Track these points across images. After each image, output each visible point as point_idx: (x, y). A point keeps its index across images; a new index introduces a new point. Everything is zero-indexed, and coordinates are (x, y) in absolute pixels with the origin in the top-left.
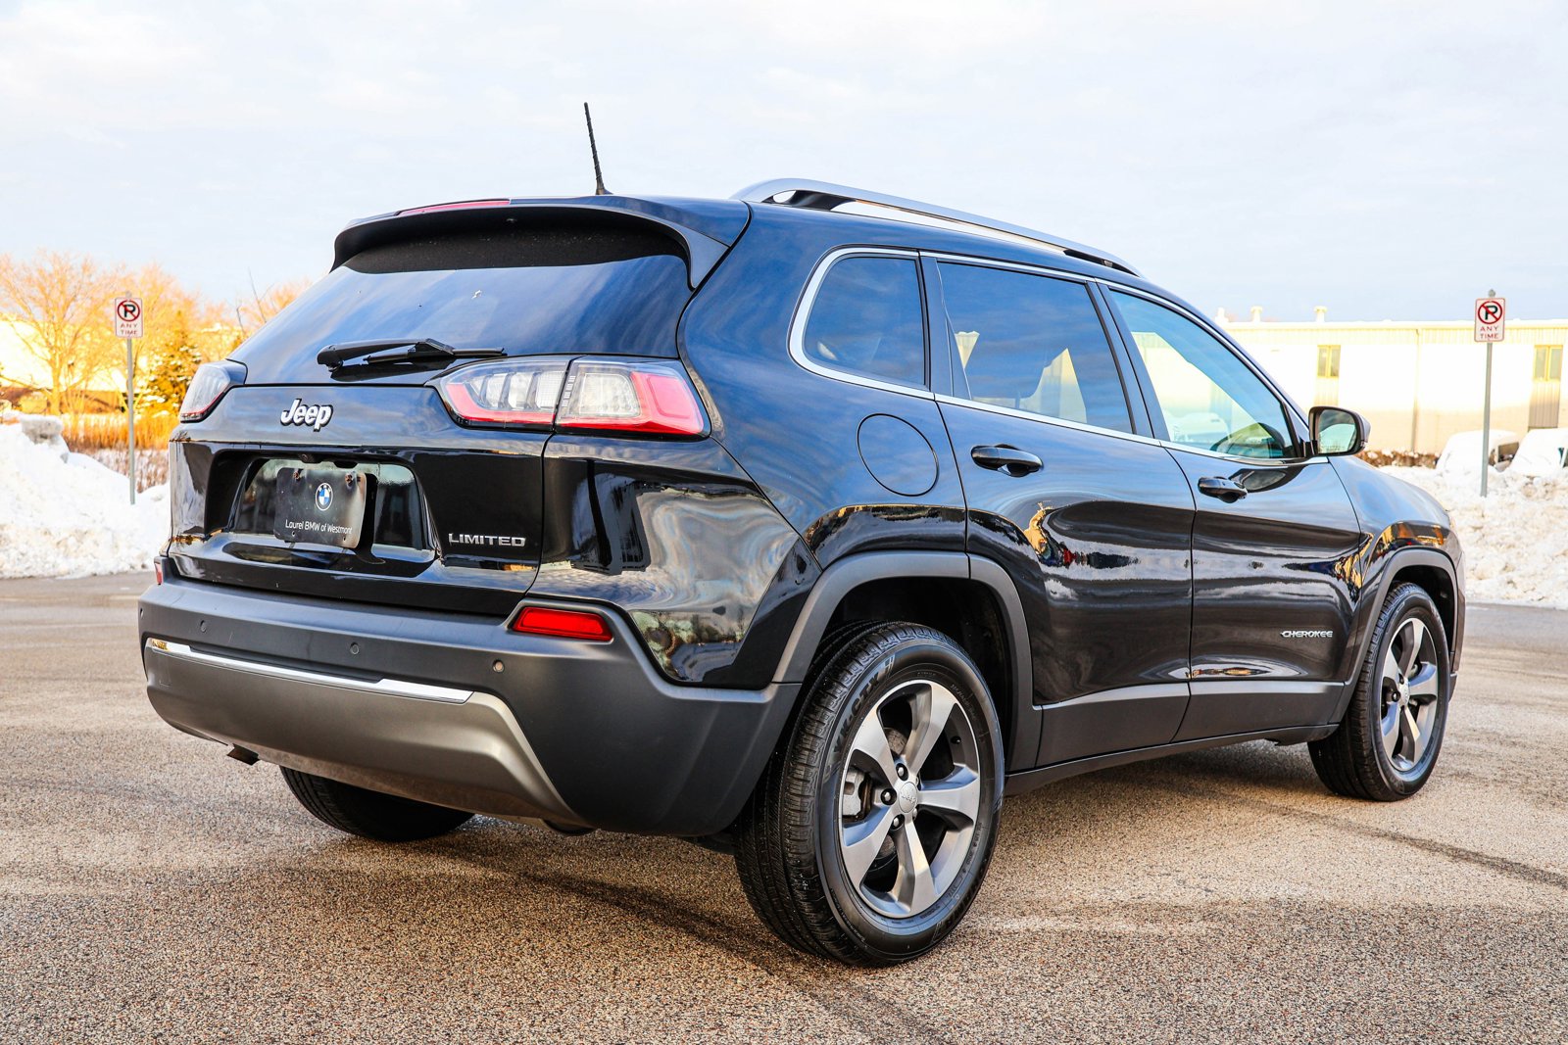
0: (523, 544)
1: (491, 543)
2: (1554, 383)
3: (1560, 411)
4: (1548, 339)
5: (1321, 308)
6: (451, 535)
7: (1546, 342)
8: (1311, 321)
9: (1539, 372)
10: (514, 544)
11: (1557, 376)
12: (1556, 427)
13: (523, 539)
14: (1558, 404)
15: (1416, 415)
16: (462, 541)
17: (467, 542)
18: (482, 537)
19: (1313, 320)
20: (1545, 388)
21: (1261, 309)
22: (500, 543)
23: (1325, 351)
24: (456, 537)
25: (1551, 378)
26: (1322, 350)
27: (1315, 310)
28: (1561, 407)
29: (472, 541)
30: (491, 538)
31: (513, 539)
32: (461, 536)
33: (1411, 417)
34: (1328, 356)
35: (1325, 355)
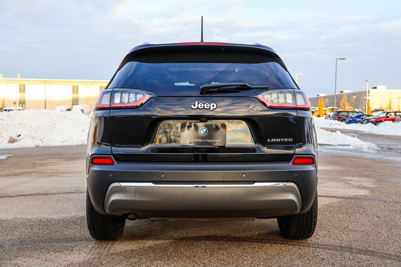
0: (292, 140)
1: (282, 141)
2: (77, 94)
3: (79, 101)
4: (75, 84)
5: (19, 75)
6: (269, 139)
7: (74, 85)
8: (16, 78)
9: (73, 92)
10: (289, 141)
11: (77, 93)
12: (78, 105)
13: (292, 139)
14: (78, 99)
15: (45, 102)
16: (272, 141)
17: (274, 141)
18: (279, 139)
19: (17, 78)
20: (75, 96)
21: (2, 74)
22: (285, 141)
23: (21, 86)
24: (270, 140)
25: (76, 93)
26: (20, 85)
27: (17, 75)
28: (79, 100)
29: (276, 141)
30: (282, 139)
31: (289, 139)
32: (273, 139)
33: (44, 103)
34: (22, 87)
35: (21, 87)
